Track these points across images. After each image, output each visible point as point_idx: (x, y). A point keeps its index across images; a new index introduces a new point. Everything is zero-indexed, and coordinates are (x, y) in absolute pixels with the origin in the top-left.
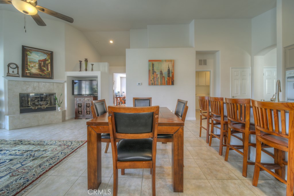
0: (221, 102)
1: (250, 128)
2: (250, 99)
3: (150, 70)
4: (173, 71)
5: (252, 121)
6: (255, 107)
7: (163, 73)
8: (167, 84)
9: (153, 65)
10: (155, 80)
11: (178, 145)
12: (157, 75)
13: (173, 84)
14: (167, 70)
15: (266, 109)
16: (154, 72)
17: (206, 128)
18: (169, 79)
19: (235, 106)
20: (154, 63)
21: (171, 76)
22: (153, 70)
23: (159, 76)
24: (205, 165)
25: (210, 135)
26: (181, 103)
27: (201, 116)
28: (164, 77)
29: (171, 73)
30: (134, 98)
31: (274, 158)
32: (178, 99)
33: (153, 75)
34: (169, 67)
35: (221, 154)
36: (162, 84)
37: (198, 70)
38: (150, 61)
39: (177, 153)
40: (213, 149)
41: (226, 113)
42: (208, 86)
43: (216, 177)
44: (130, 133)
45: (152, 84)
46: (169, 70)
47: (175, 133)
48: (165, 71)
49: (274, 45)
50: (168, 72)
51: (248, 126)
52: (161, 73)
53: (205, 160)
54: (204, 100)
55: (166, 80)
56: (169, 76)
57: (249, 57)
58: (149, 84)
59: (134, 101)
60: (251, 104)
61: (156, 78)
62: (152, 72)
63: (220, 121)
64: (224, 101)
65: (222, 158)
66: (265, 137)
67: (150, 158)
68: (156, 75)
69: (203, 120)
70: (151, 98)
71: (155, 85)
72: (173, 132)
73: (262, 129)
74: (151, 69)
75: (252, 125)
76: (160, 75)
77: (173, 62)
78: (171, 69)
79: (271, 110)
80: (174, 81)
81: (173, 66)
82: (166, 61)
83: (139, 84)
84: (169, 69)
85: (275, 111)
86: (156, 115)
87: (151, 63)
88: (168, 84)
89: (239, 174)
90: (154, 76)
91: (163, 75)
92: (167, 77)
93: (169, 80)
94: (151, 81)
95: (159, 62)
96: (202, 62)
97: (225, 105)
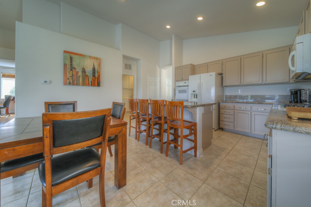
0: (147, 103)
1: (164, 120)
2: (164, 100)
3: (66, 64)
4: (99, 71)
5: (165, 115)
6: (167, 105)
7: (86, 70)
8: (91, 85)
9: (71, 58)
10: (73, 78)
11: (122, 144)
12: (78, 72)
13: (99, 85)
14: (92, 69)
15: (172, 106)
16: (72, 68)
17: (135, 127)
18: (94, 79)
19: (156, 105)
20: (73, 56)
21: (96, 75)
22: (71, 65)
23: (80, 74)
24: (138, 156)
25: (138, 132)
26: (118, 106)
27: (130, 116)
28: (87, 76)
29: (96, 72)
30: (46, 103)
31: (174, 136)
32: (113, 102)
33: (71, 72)
34: (94, 66)
35: (147, 144)
36: (84, 84)
37: (124, 73)
38: (65, 52)
39: (121, 151)
40: (141, 143)
41: (150, 112)
42: (132, 90)
43: (147, 162)
44: (76, 143)
45: (70, 84)
46: (94, 69)
47: (119, 133)
48: (89, 70)
49: (171, 64)
50: (93, 71)
51: (163, 118)
52: (84, 71)
53: (137, 153)
54: (133, 102)
55: (90, 80)
56: (94, 76)
57: (159, 69)
58: (65, 84)
59: (47, 107)
60: (165, 103)
61: (75, 76)
62: (70, 68)
63: (146, 118)
64: (149, 102)
65: (148, 147)
66: (172, 123)
67: (98, 165)
68: (76, 72)
69: (132, 121)
70: (76, 102)
71: (74, 85)
72: (118, 133)
73: (170, 118)
74: (68, 63)
75: (165, 118)
76: (82, 73)
77: (99, 60)
78: (96, 68)
79: (174, 106)
80: (100, 82)
81: (99, 65)
82: (90, 57)
83: (45, 82)
84: (94, 67)
85: (176, 106)
86: (108, 117)
87: (68, 55)
88: (93, 84)
89: (158, 153)
90: (74, 74)
91: (85, 74)
92: (92, 77)
93: (95, 81)
94: (68, 79)
95: (81, 56)
96: (128, 67)
97: (150, 105)
